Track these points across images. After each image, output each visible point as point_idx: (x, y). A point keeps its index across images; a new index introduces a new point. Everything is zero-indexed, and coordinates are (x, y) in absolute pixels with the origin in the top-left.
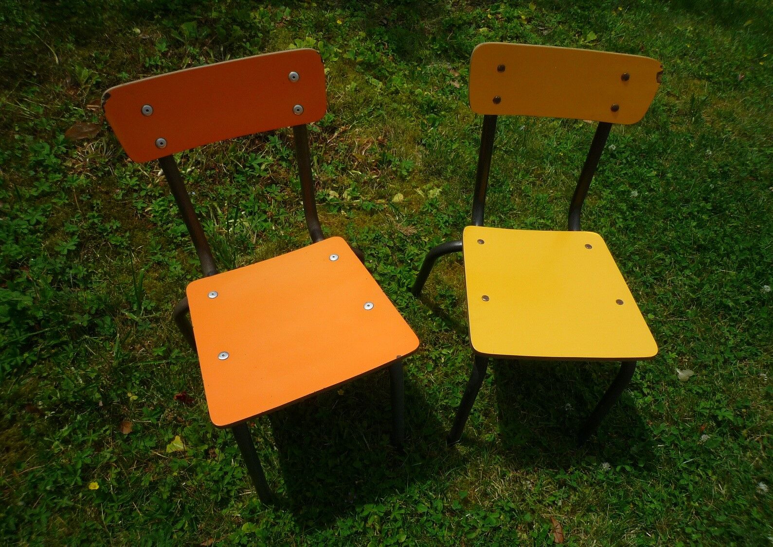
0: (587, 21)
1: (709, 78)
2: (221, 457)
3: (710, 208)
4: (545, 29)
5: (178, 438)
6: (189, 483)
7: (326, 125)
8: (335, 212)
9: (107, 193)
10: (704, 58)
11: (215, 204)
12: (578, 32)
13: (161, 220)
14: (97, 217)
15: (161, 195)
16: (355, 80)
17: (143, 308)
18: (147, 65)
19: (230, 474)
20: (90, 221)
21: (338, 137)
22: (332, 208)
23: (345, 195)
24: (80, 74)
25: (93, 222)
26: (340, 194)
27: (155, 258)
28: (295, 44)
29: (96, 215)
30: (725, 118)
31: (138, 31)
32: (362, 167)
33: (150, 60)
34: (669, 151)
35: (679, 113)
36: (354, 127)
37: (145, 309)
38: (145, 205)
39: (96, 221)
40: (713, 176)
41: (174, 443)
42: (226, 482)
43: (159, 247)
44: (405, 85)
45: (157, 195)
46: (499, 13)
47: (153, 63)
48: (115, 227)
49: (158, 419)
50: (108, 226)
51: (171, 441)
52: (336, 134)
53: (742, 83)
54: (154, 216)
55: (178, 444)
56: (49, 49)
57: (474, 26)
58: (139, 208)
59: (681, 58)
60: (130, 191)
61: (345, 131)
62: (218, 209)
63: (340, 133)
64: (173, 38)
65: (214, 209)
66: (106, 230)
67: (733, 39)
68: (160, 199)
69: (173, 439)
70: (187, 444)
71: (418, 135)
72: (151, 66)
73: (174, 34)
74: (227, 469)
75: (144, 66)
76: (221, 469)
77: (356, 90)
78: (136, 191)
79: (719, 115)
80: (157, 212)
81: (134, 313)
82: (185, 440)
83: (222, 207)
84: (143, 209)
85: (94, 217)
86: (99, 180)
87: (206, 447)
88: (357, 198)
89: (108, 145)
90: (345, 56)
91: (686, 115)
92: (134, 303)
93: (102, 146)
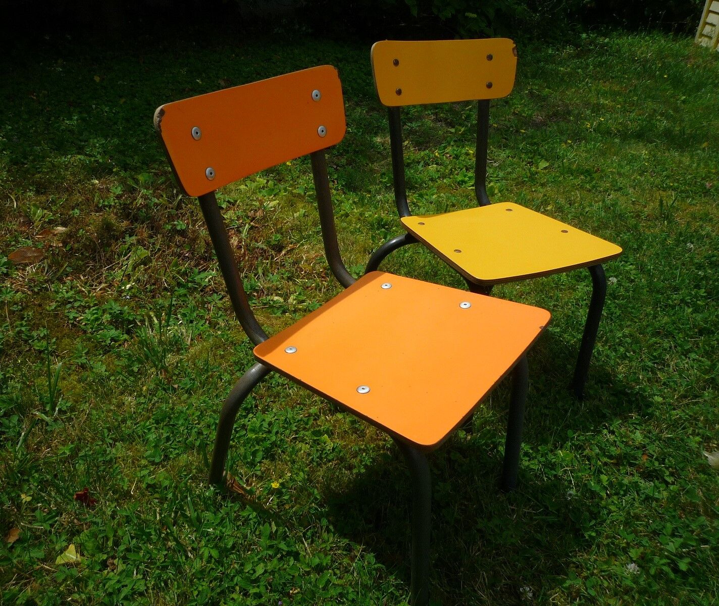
0: (536, 152)
1: (674, 189)
2: (121, 567)
3: (705, 294)
4: (495, 162)
5: (72, 547)
6: (76, 596)
7: (273, 243)
8: (279, 314)
9: (40, 305)
10: (665, 173)
11: (152, 314)
12: (529, 163)
13: (92, 328)
14: (25, 326)
15: (95, 305)
16: (304, 207)
17: (57, 409)
18: (100, 205)
19: (130, 587)
20: (18, 329)
21: (285, 255)
22: (276, 310)
23: (291, 300)
24: (35, 214)
25: (20, 330)
26: (286, 300)
27: (79, 361)
28: (246, 186)
29: (24, 323)
30: (701, 218)
31: (97, 182)
32: (309, 275)
33: (104, 201)
34: (645, 247)
35: (648, 218)
36: (302, 245)
37: (60, 410)
38: (77, 315)
39: (23, 329)
40: (700, 267)
41: (67, 553)
42: (122, 595)
43: (85, 351)
44: (355, 210)
45: (92, 305)
46: (447, 153)
47: (106, 203)
48: (42, 335)
49: (52, 526)
50: (35, 334)
51: (62, 551)
52: (283, 252)
53: (712, 190)
54: (85, 325)
55: (71, 555)
56: (10, 197)
57: (422, 163)
58: (71, 317)
59: (641, 175)
60: (65, 302)
61: (292, 250)
62: (155, 319)
63: (288, 252)
64: (128, 185)
65: (150, 318)
66: (32, 337)
67: (692, 157)
68: (94, 308)
69: (67, 547)
70: (82, 555)
71: (369, 245)
72: (105, 206)
73: (130, 182)
74: (127, 581)
75: (97, 206)
76: (119, 581)
77: (304, 215)
78: (70, 302)
79: (694, 218)
80: (89, 320)
81: (46, 413)
82: (81, 549)
83: (159, 317)
84: (75, 318)
85: (22, 325)
86: (33, 295)
87: (105, 557)
88: (303, 301)
89: (50, 267)
90: (294, 191)
91: (657, 218)
92: (47, 403)
93: (44, 267)
